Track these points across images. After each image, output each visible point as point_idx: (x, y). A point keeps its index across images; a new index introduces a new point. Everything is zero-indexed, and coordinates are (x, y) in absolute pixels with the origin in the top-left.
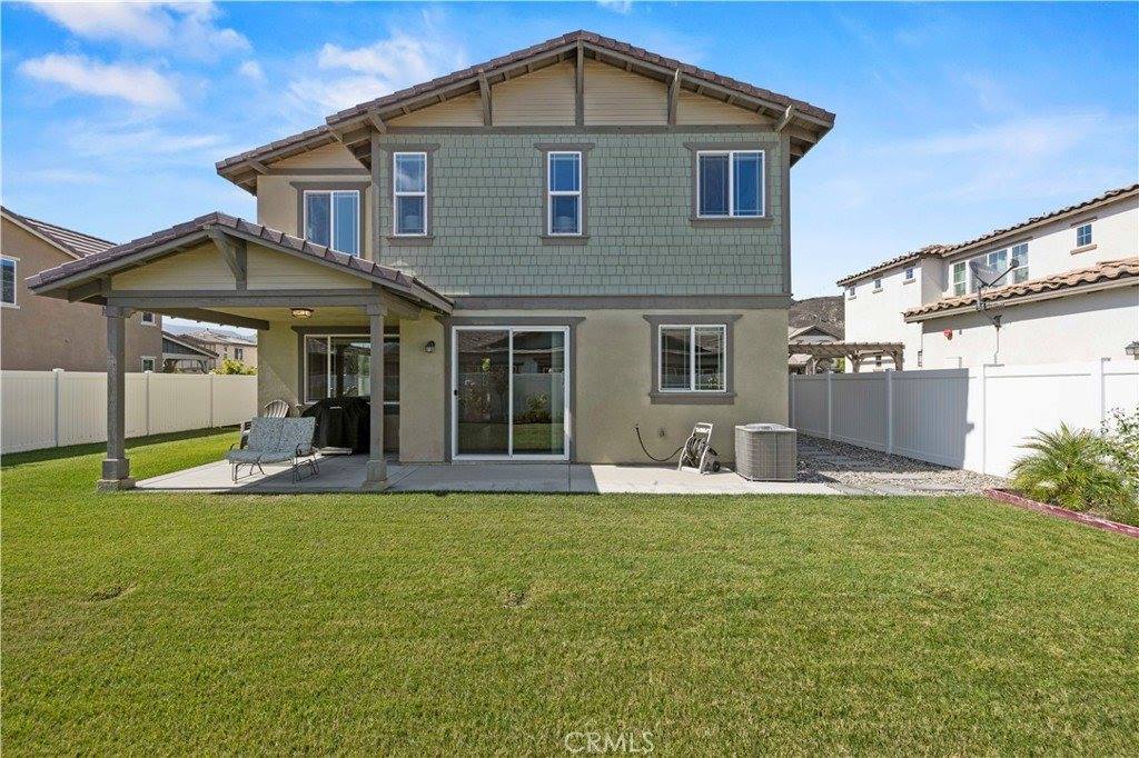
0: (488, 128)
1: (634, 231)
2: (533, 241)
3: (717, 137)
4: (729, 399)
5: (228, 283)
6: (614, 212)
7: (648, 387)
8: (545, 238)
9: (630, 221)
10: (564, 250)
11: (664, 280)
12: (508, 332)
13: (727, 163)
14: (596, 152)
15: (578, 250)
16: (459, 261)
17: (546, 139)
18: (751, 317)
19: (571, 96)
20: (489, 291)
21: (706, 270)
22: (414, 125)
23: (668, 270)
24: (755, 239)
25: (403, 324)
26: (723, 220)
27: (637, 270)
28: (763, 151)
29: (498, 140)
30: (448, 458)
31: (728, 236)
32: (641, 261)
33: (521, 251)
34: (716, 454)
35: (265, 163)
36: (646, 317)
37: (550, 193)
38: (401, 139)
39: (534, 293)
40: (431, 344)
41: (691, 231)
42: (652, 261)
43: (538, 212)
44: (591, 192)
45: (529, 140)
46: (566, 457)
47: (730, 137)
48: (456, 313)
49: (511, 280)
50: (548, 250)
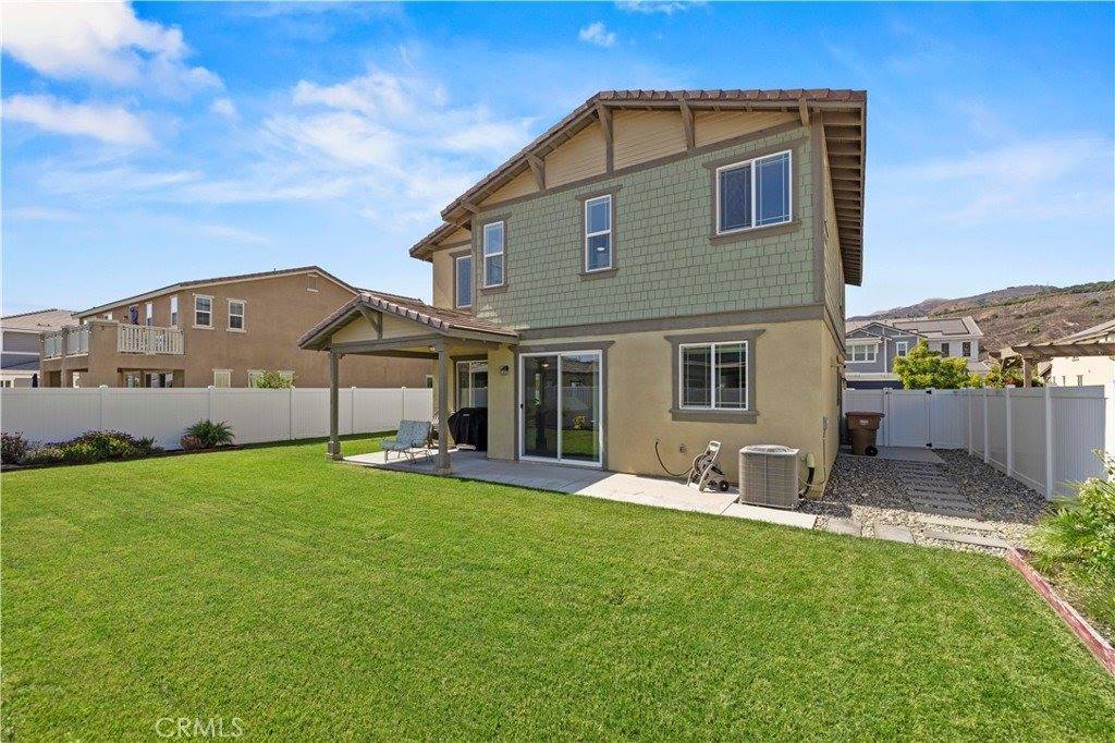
0: (544, 192)
1: (656, 257)
2: (574, 279)
3: (738, 149)
4: (751, 418)
5: (373, 336)
6: (639, 242)
7: (669, 405)
8: (583, 275)
9: (653, 249)
10: (600, 283)
11: (684, 301)
12: (556, 357)
13: (749, 173)
14: (623, 192)
15: (609, 282)
16: (524, 302)
17: (585, 190)
18: (774, 330)
19: (603, 148)
20: (544, 324)
21: (726, 286)
22: (497, 201)
23: (688, 291)
24: (781, 248)
25: (490, 354)
26: (744, 233)
27: (660, 294)
28: (790, 151)
29: (549, 199)
30: (517, 458)
31: (750, 248)
32: (663, 284)
33: (566, 289)
34: (721, 473)
35: (435, 244)
36: (667, 338)
37: (588, 236)
38: (488, 214)
39: (575, 323)
40: (506, 368)
41: (710, 249)
42: (674, 284)
43: (578, 253)
44: (619, 229)
45: (571, 194)
46: (599, 465)
47: (750, 146)
48: (522, 343)
49: (559, 314)
50: (585, 285)
